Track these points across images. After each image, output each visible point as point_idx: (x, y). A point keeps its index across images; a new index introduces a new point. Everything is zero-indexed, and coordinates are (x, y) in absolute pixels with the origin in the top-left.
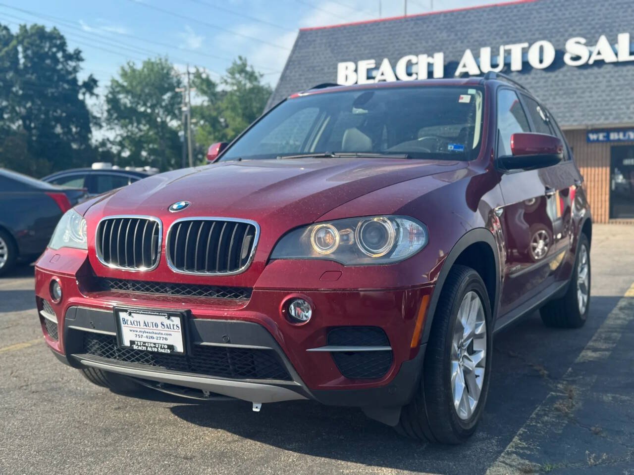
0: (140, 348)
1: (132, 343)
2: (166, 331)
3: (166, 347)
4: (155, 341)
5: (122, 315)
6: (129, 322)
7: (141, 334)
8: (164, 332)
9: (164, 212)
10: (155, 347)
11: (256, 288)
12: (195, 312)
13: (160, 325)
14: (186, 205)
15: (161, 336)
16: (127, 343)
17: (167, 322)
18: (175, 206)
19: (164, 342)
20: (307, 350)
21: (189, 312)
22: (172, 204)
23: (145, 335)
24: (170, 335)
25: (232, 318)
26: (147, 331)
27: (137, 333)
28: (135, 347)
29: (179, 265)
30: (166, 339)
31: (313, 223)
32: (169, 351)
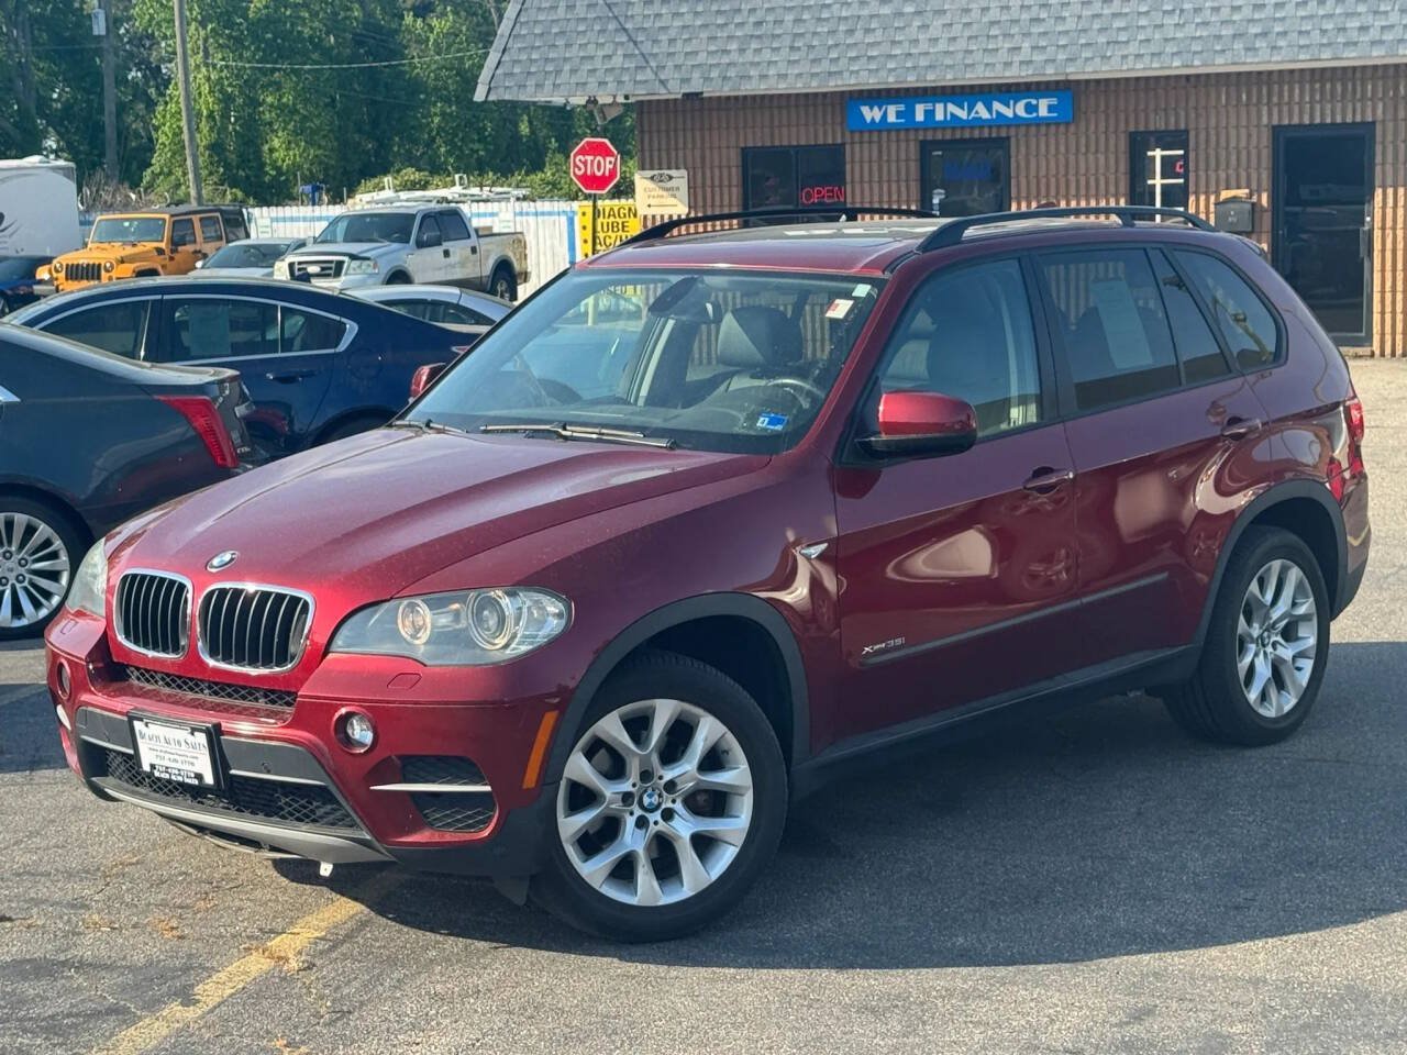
0: (163, 776)
1: (153, 767)
2: (191, 752)
3: (193, 775)
4: (179, 766)
5: (138, 725)
6: (147, 737)
7: (162, 754)
8: (189, 755)
9: (200, 571)
10: (180, 775)
11: (302, 696)
12: (225, 725)
13: (183, 743)
14: (232, 559)
15: (187, 759)
16: (146, 768)
17: (190, 739)
18: (216, 562)
19: (190, 768)
20: (372, 788)
21: (217, 727)
22: (212, 559)
23: (167, 756)
24: (197, 758)
25: (271, 739)
26: (168, 750)
27: (159, 753)
28: (157, 774)
29: (213, 654)
30: (192, 764)
31: (392, 598)
32: (196, 782)
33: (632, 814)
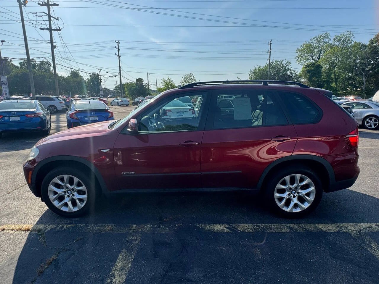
33: (66, 195)
